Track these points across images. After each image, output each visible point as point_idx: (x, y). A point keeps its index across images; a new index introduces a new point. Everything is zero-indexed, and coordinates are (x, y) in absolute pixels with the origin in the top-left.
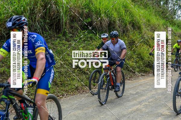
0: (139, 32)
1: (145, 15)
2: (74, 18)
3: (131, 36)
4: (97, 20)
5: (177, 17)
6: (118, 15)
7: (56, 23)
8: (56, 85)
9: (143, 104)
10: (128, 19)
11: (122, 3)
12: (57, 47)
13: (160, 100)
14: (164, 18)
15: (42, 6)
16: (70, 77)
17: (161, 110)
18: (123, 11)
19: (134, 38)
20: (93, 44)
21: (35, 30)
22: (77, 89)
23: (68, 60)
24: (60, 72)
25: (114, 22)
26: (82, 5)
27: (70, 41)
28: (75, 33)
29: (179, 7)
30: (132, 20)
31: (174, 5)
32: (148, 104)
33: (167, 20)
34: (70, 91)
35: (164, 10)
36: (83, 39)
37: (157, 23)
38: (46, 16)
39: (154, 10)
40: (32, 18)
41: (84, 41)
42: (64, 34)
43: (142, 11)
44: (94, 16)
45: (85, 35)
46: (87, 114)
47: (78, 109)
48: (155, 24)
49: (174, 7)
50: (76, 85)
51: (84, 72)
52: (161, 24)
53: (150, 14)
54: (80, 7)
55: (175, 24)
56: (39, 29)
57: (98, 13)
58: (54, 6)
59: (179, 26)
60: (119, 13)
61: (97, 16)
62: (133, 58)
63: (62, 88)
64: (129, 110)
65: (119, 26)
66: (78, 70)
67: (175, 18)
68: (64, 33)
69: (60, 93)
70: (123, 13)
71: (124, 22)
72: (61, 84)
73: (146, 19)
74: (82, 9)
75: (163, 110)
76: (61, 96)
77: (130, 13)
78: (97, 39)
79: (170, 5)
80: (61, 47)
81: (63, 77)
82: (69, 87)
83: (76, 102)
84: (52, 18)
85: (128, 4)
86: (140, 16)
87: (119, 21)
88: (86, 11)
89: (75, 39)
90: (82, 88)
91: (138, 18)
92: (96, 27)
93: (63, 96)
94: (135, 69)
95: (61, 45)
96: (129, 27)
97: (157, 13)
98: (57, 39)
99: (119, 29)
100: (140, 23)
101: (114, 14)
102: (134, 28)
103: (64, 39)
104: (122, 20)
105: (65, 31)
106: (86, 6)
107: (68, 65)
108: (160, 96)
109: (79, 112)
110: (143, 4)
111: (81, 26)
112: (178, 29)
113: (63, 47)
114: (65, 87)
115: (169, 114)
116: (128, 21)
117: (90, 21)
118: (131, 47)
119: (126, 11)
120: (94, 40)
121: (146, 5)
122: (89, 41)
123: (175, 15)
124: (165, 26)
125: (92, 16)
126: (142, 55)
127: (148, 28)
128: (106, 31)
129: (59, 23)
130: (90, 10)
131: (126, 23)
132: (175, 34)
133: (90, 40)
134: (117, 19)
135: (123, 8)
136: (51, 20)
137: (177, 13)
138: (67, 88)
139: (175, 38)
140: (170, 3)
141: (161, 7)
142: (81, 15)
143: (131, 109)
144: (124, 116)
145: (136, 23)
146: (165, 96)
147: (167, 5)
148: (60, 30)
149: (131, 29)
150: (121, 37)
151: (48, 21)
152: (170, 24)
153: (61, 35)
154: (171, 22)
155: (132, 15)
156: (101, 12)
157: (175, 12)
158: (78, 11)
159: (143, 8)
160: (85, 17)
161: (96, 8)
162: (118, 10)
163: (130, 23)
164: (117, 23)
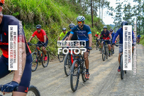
0: (58, 24)
1: (63, 11)
2: (4, 12)
3: (52, 27)
4: (24, 13)
5: (87, 12)
6: (41, 10)
10: (49, 13)
11: (44, 1)
18: (45, 7)
19: (54, 29)
25: (39, 16)
26: (11, 1)
30: (53, 15)
31: (85, 3)
32: (63, 79)
35: (78, 7)
39: (70, 7)
43: (61, 8)
44: (21, 11)
48: (71, 18)
53: (67, 10)
54: (9, 2)
57: (25, 8)
59: (88, 20)
60: (42, 8)
61: (24, 11)
62: (54, 44)
64: (49, 84)
65: (42, 19)
70: (46, 9)
71: (46, 16)
74: (11, 4)
77: (51, 9)
78: (24, 29)
79: (82, 3)
85: (49, 2)
86: (59, 11)
87: (42, 14)
91: (58, 13)
92: (23, 19)
94: (56, 53)
96: (51, 19)
97: (72, 9)
99: (43, 21)
100: (59, 17)
101: (38, 9)
102: (55, 21)
104: (44, 14)
106: (15, 2)
110: (62, 2)
116: (50, 15)
117: (18, 14)
118: (52, 36)
119: (48, 7)
121: (64, 2)
125: (20, 11)
127: (66, 21)
128: (32, 23)
130: (18, 5)
131: (48, 16)
134: (41, 13)
135: (45, 4)
140: (82, 1)
141: (75, 5)
142: (10, 9)
143: (50, 84)
144: (44, 89)
145: (56, 17)
149: (52, 21)
150: (44, 28)
155: (52, 10)
156: (28, 7)
157: (86, 9)
158: (8, 6)
159: (62, 5)
160: (14, 11)
161: (23, 4)
162: (41, 6)
163: (51, 17)
164: (41, 17)
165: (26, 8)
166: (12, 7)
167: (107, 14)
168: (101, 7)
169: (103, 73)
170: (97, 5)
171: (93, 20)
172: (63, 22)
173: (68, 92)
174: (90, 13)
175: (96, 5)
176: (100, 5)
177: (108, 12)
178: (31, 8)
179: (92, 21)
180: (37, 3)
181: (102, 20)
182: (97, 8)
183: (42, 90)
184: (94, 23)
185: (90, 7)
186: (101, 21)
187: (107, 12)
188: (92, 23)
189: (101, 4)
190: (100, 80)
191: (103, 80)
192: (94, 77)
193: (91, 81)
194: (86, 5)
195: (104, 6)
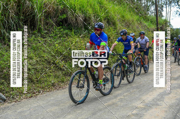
0: (114, 28)
1: (120, 11)
2: (49, 15)
3: (106, 32)
4: (72, 16)
5: (150, 13)
6: (93, 11)
7: (31, 20)
8: (32, 82)
9: (119, 98)
12: (32, 43)
13: (134, 94)
14: (137, 14)
15: (15, 3)
16: (46, 73)
17: (136, 103)
18: (97, 7)
19: (109, 34)
20: (69, 40)
21: (9, 27)
22: (53, 85)
23: (43, 57)
24: (36, 69)
25: (89, 18)
26: (57, 1)
27: (46, 37)
28: (51, 29)
29: (152, 3)
30: (107, 16)
32: (123, 97)
33: (140, 16)
34: (46, 88)
35: (138, 6)
36: (58, 36)
37: (131, 19)
38: (19, 12)
39: (128, 6)
40: (5, 15)
41: (60, 37)
42: (40, 31)
43: (117, 8)
44: (69, 12)
45: (61, 32)
46: (64, 110)
47: (54, 105)
48: (129, 20)
49: (147, 3)
50: (52, 82)
51: (60, 68)
52: (135, 20)
53: (124, 11)
54: (55, 2)
55: (149, 20)
56: (13, 25)
58: (28, 2)
59: (152, 22)
60: (93, 9)
61: (72, 13)
63: (38, 85)
66: (54, 67)
67: (148, 13)
68: (39, 29)
69: (36, 90)
70: (98, 9)
72: (37, 81)
73: (120, 15)
74: (57, 5)
75: (138, 103)
76: (38, 93)
77: (105, 10)
78: (72, 35)
79: (143, 2)
80: (36, 44)
81: (39, 74)
82: (45, 84)
83: (52, 98)
84: (26, 14)
86: (114, 12)
87: (94, 16)
88: (61, 8)
89: (50, 35)
90: (58, 84)
91: (113, 14)
92: (71, 23)
93: (39, 93)
94: (111, 64)
95: (36, 42)
96: (104, 23)
97: (131, 9)
98: (32, 36)
100: (115, 19)
101: (89, 10)
102: (109, 24)
103: (39, 35)
104: (97, 16)
105: (40, 28)
106: (61, 2)
107: (44, 62)
108: (134, 90)
109: (56, 108)
111: (56, 22)
112: (151, 25)
113: (39, 44)
114: (41, 84)
115: (143, 106)
116: (103, 18)
117: (66, 17)
119: (101, 7)
120: (70, 36)
122: (64, 37)
123: (148, 11)
124: (139, 22)
125: (67, 12)
126: (117, 50)
127: (123, 24)
128: (82, 27)
129: (34, 19)
130: (65, 6)
132: (149, 29)
133: (66, 37)
134: (92, 15)
135: (97, 4)
136: (25, 17)
137: (150, 9)
138: (43, 85)
139: (149, 33)
141: (135, 4)
142: (56, 11)
143: (107, 104)
144: (100, 110)
145: (111, 19)
146: (140, 89)
147: (140, 1)
148: (35, 26)
149: (106, 25)
151: (22, 17)
152: (144, 19)
153: (36, 32)
154: (144, 18)
156: (76, 8)
157: (149, 8)
158: (53, 7)
159: (118, 4)
160: (60, 13)
161: (71, 5)
162: (93, 6)
163: (105, 19)
164: (92, 20)
165: (75, 8)
166: (58, 8)
167: (177, 14)
168: (168, 5)
169: (175, 91)
170: (163, 3)
171: (159, 22)
172: (120, 25)
173: (131, 115)
174: (154, 14)
175: (161, 3)
176: (167, 2)
177: (178, 12)
178: (80, 9)
179: (157, 24)
180: (88, 2)
181: (169, 22)
182: (163, 6)
183: (97, 112)
184: (159, 26)
185: (154, 6)
186: (168, 24)
187: (176, 12)
188: (157, 26)
189: (169, 1)
190: (173, 101)
191: (177, 101)
192: (164, 96)
193: (162, 102)
194: (147, 4)
195: (173, 4)
